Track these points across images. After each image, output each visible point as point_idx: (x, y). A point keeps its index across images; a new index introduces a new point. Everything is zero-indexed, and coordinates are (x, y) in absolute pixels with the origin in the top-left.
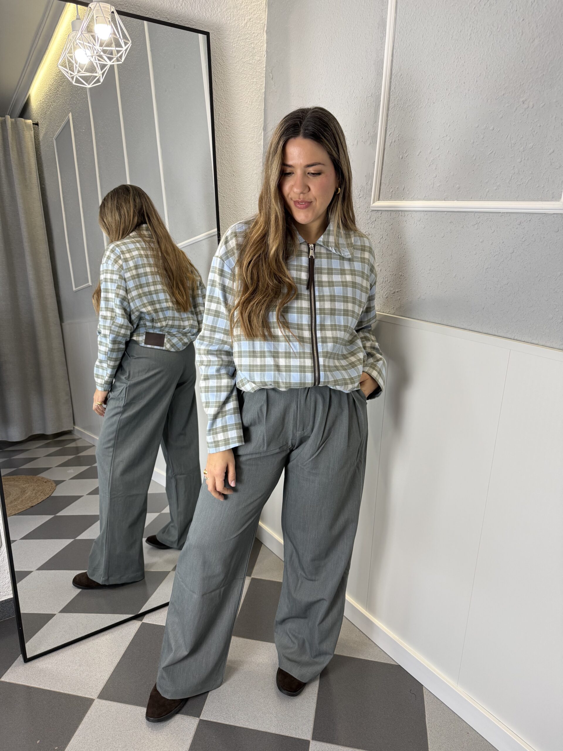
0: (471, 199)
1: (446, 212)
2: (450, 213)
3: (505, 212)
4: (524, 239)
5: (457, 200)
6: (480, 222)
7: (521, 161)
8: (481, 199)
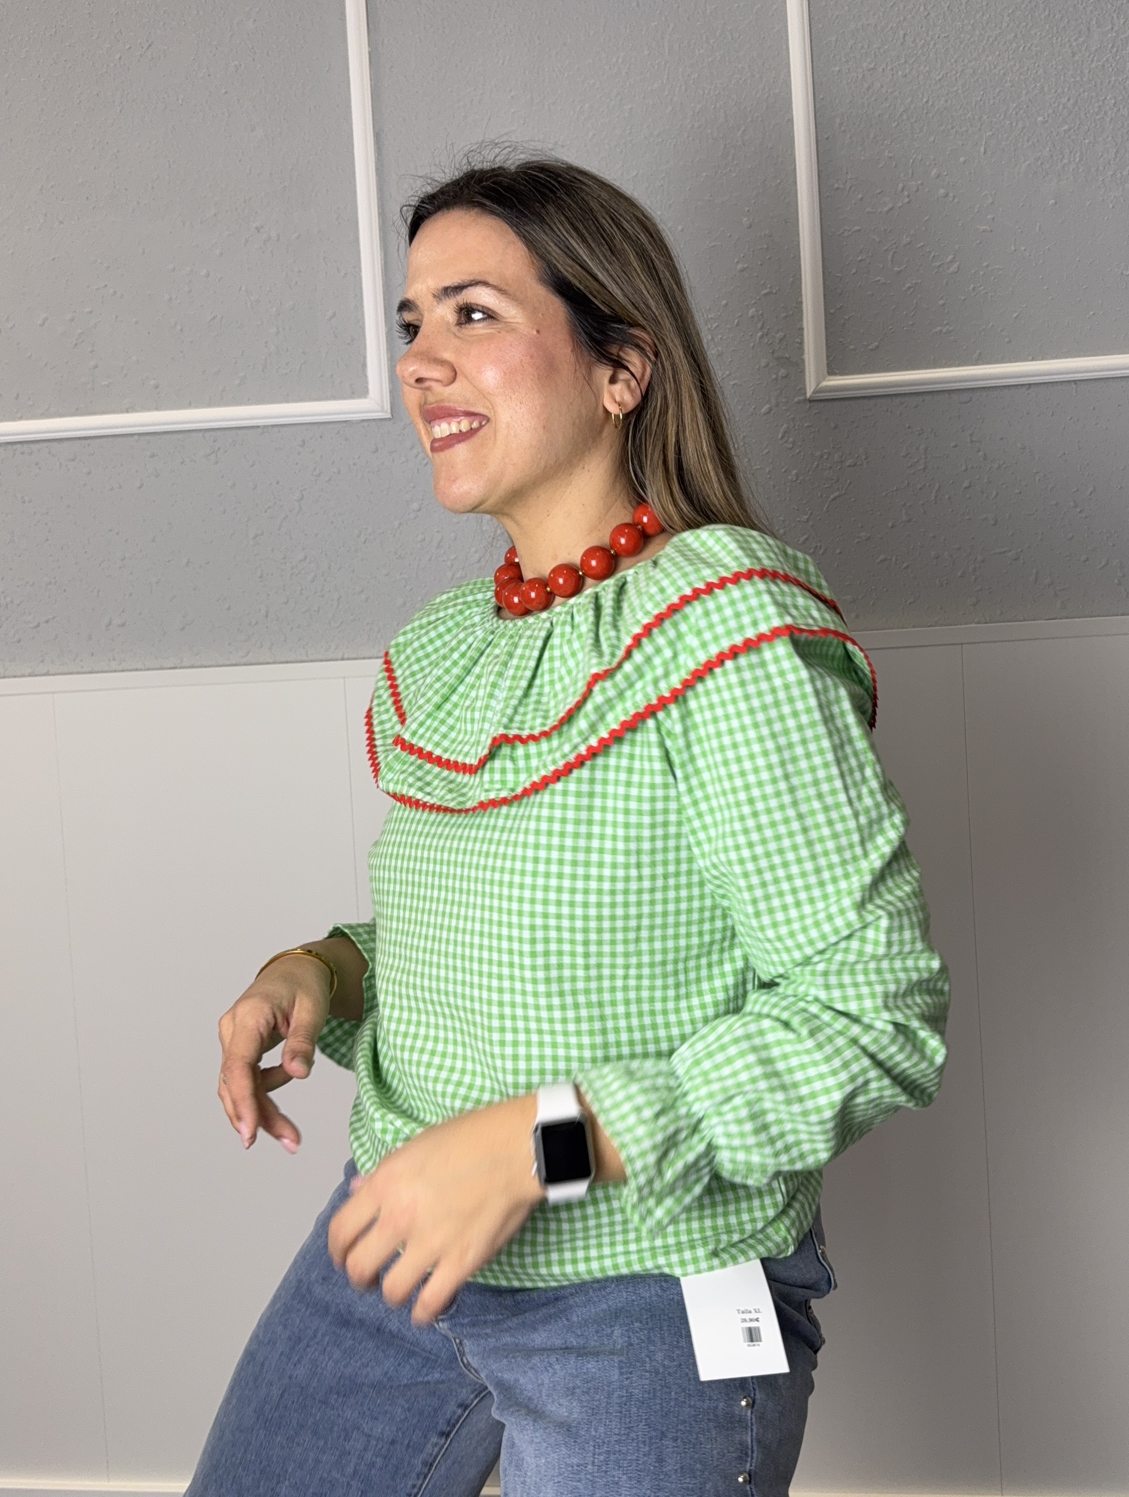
0: (190, 405)
1: (136, 437)
2: (148, 437)
3: (265, 427)
4: (316, 473)
5: (157, 409)
6: (219, 449)
7: (278, 333)
8: (210, 404)
